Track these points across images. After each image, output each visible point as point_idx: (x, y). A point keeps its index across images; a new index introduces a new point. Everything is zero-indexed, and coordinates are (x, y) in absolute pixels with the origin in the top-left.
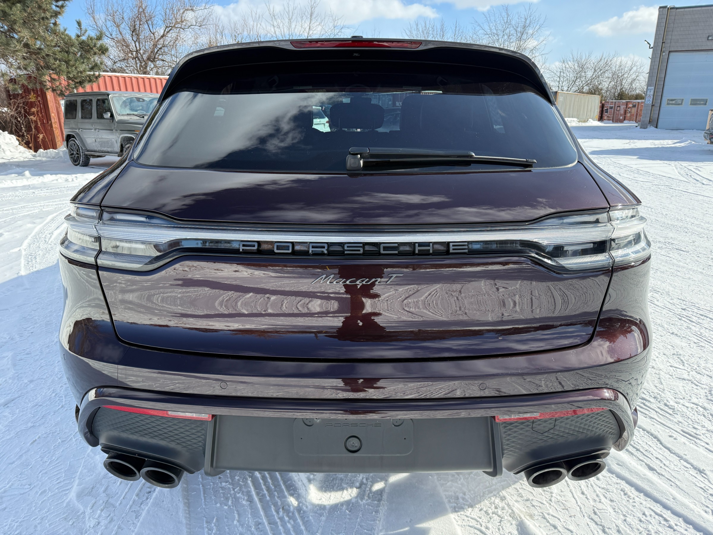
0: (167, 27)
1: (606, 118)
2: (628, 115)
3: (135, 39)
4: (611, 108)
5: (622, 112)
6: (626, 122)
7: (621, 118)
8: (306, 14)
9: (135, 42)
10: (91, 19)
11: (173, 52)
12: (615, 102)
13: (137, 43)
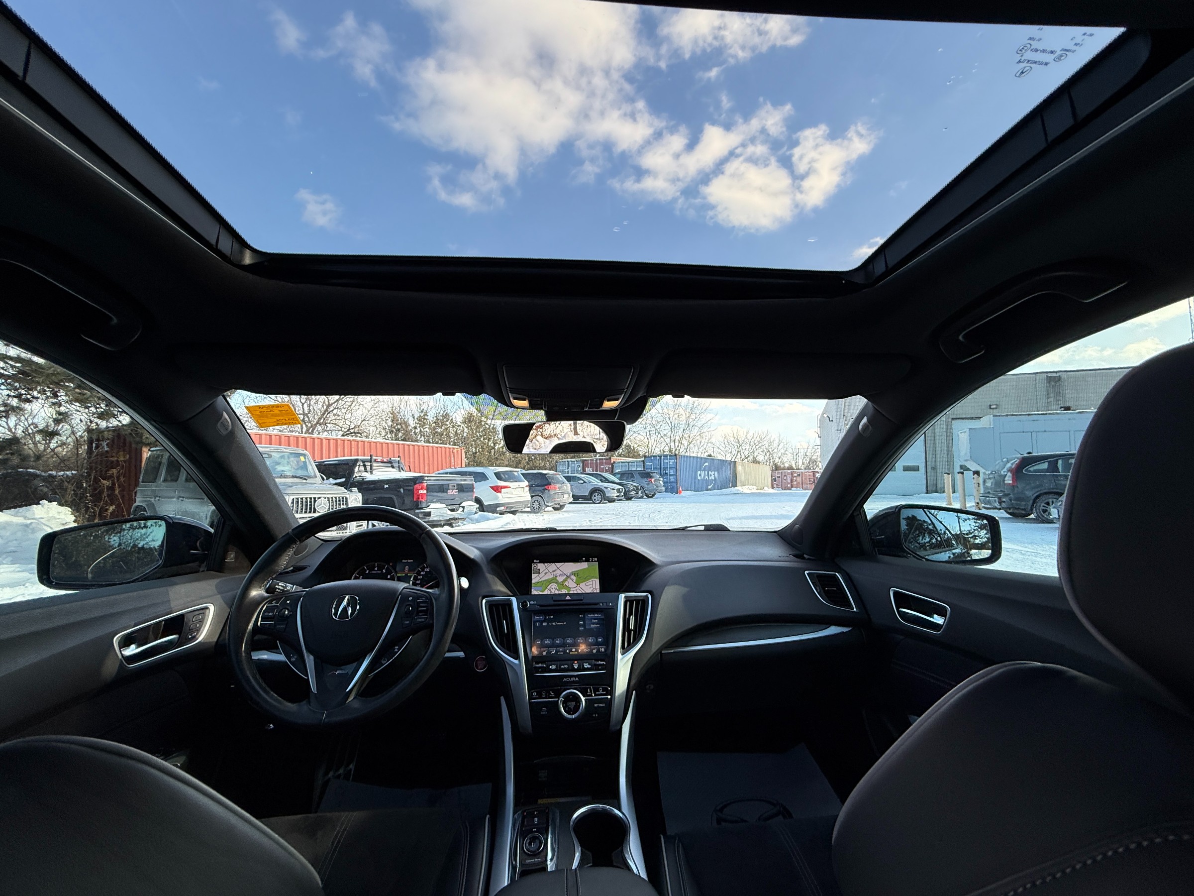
1: (775, 486)
2: (795, 483)
4: (778, 477)
5: (789, 481)
6: (793, 489)
7: (789, 486)
9: (303, 405)
12: (782, 472)
13: (305, 405)
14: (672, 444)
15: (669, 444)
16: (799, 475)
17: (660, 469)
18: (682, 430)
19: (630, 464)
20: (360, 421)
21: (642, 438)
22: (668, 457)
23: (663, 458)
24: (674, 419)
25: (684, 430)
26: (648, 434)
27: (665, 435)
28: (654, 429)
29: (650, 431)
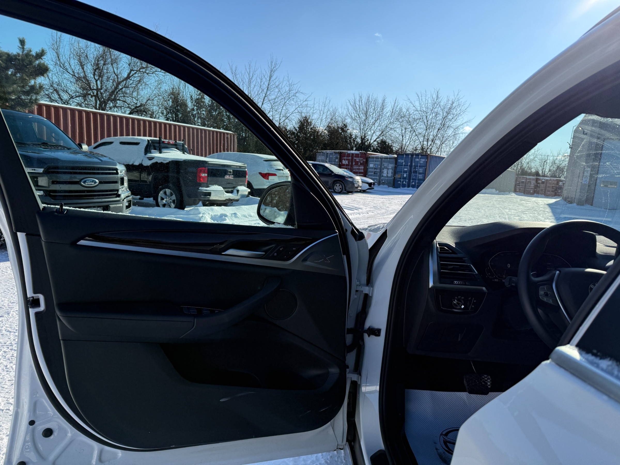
0: (131, 70)
1: (518, 190)
2: (538, 189)
3: (97, 78)
4: (523, 182)
5: (533, 187)
6: (535, 196)
7: (532, 191)
8: (266, 77)
9: (96, 81)
10: (55, 54)
11: (135, 94)
12: (527, 178)
13: (99, 82)
14: (425, 143)
15: (422, 143)
16: (543, 183)
17: (411, 166)
18: (437, 130)
19: (384, 159)
20: (145, 101)
21: (397, 136)
22: (420, 157)
23: (414, 156)
24: (431, 117)
25: (439, 130)
26: (403, 132)
27: (420, 134)
28: (409, 126)
29: (405, 129)
